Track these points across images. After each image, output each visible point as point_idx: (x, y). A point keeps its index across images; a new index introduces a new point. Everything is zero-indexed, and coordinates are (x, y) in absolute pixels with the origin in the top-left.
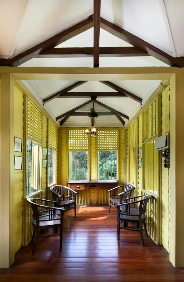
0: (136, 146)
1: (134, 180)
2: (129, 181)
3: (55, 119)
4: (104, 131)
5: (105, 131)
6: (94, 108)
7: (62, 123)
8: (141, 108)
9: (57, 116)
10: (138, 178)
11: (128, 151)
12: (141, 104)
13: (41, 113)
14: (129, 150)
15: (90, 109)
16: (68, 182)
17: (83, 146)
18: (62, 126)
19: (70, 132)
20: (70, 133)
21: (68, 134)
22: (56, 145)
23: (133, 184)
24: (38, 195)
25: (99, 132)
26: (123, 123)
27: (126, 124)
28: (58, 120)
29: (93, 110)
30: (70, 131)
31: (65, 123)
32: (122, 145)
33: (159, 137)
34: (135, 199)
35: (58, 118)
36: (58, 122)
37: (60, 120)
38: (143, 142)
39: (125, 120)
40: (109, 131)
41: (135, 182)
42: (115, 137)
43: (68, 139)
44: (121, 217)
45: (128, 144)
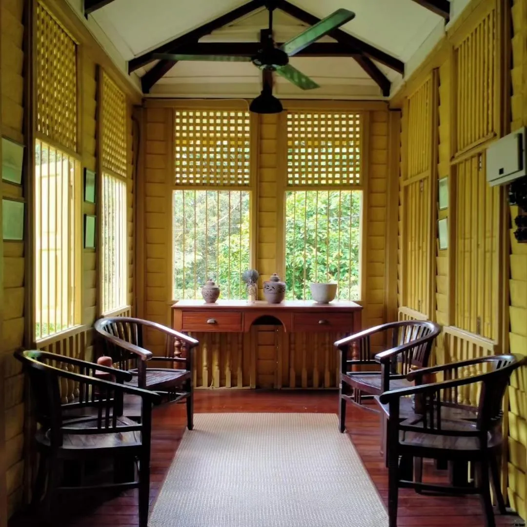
0: (428, 173)
1: (420, 299)
2: (405, 305)
3: (123, 68)
4: (309, 116)
5: (316, 116)
6: (275, 27)
7: (148, 82)
8: (446, 33)
9: (131, 57)
10: (434, 289)
11: (402, 194)
12: (447, 20)
13: (76, 46)
14: (406, 188)
15: (258, 29)
16: (172, 305)
17: (231, 174)
18: (148, 95)
19: (181, 117)
20: (178, 121)
21: (174, 124)
22: (127, 165)
23: (417, 312)
24: (58, 343)
25: (293, 120)
26: (385, 85)
27: (394, 91)
28: (136, 71)
29: (267, 34)
30: (178, 114)
31: (161, 81)
32: (381, 170)
33: (502, 136)
34: (453, 370)
35: (134, 64)
36: (134, 79)
37: (141, 71)
38: (453, 158)
39: (391, 74)
40: (329, 116)
41: (425, 306)
42: (351, 139)
43: (174, 146)
44: (403, 440)
45: (402, 164)
